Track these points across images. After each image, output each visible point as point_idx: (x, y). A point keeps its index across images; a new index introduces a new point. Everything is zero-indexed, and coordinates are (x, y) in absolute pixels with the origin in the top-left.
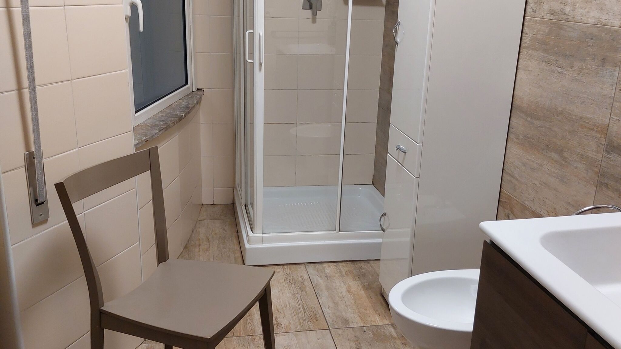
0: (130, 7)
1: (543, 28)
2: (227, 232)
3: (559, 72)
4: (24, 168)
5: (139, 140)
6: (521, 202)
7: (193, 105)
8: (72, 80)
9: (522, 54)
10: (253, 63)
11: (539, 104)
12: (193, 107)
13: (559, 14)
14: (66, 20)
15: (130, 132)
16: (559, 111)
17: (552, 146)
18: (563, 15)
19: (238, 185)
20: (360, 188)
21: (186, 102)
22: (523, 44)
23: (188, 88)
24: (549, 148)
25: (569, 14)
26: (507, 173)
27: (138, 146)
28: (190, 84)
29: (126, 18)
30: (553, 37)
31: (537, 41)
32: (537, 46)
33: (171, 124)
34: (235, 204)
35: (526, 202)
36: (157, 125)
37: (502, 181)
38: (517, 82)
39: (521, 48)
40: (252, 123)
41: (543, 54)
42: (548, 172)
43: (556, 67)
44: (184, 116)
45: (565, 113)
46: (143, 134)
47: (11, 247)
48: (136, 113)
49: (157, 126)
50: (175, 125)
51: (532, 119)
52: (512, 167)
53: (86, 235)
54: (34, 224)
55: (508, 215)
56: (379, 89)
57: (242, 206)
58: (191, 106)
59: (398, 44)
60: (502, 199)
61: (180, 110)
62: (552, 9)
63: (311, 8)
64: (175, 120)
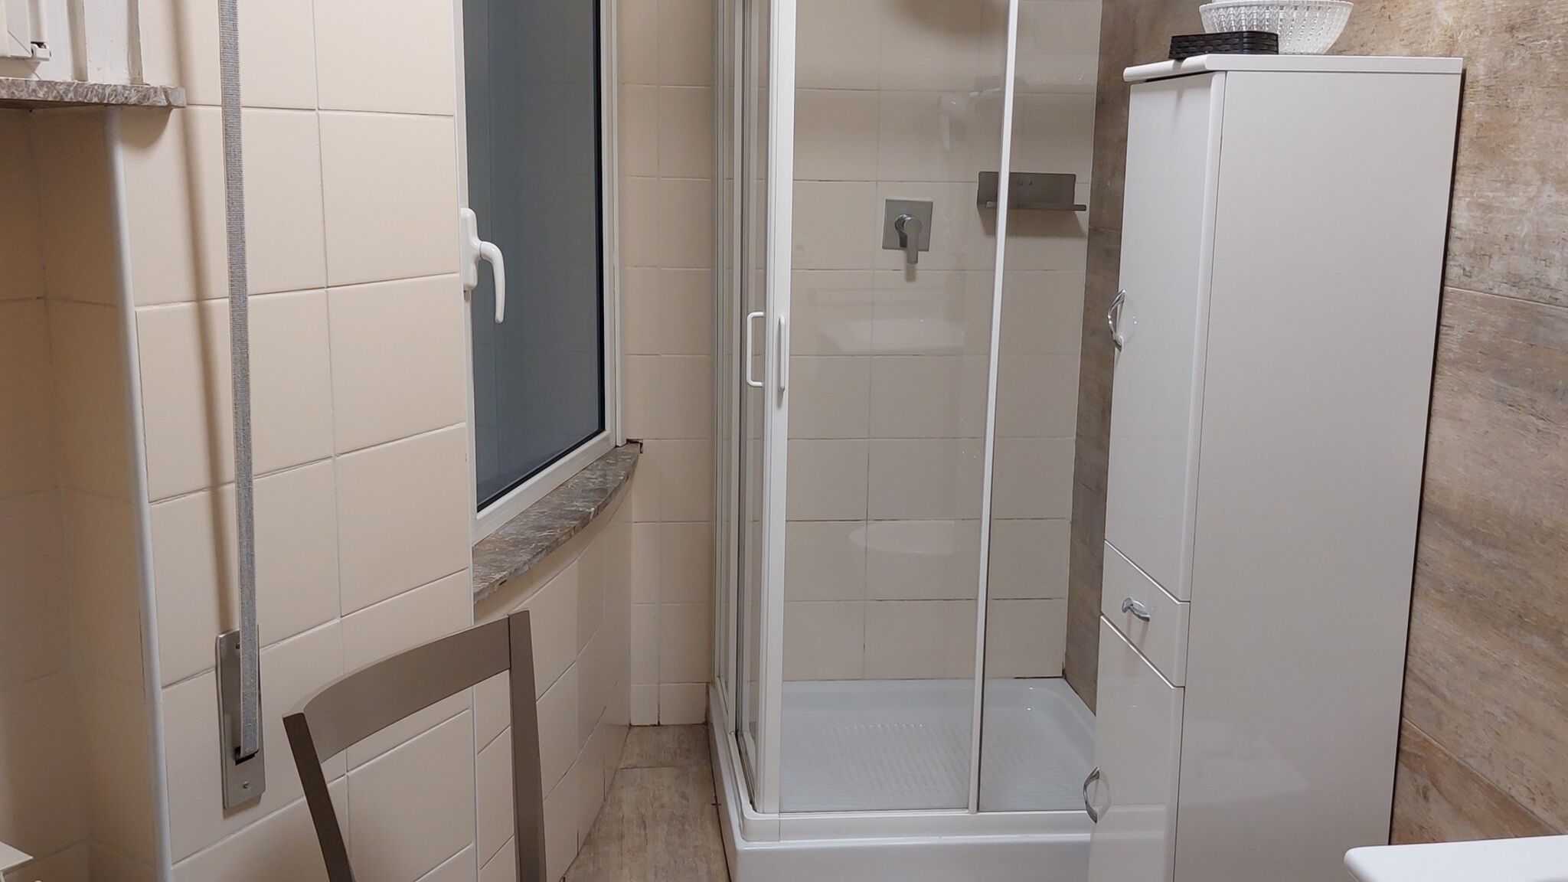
0: (475, 267)
1: (1493, 318)
2: (690, 801)
3: (1541, 431)
4: (214, 672)
5: (483, 580)
6: (1458, 760)
7: (614, 482)
8: (336, 455)
9: (1441, 379)
10: (762, 388)
11: (1493, 507)
12: (616, 490)
13: (1531, 285)
14: (328, 318)
15: (463, 572)
16: (1545, 529)
17: (1534, 618)
18: (1542, 290)
19: (719, 677)
20: (1032, 687)
21: (601, 476)
22: (1443, 352)
23: (607, 439)
24: (1526, 621)
25: (1559, 288)
26: (1417, 680)
27: (482, 597)
28: (611, 430)
29: (465, 291)
30: (1521, 343)
31: (1479, 349)
32: (1479, 362)
33: (562, 536)
34: (712, 724)
35: (1471, 761)
36: (528, 538)
37: (1405, 698)
38: (1431, 447)
39: (1437, 363)
40: (758, 520)
41: (1494, 382)
42: (1524, 685)
43: (1532, 417)
44: (592, 514)
45: (1562, 535)
46: (495, 564)
47: (172, 868)
48: (478, 511)
49: (527, 541)
50: (571, 536)
51: (1474, 542)
52: (1429, 664)
53: (350, 841)
54: (230, 808)
55: (1423, 792)
56: (1075, 437)
57: (729, 735)
58: (610, 486)
59: (1120, 347)
60: (1405, 745)
61: (584, 498)
62: (1514, 272)
63: (903, 244)
64: (572, 526)
